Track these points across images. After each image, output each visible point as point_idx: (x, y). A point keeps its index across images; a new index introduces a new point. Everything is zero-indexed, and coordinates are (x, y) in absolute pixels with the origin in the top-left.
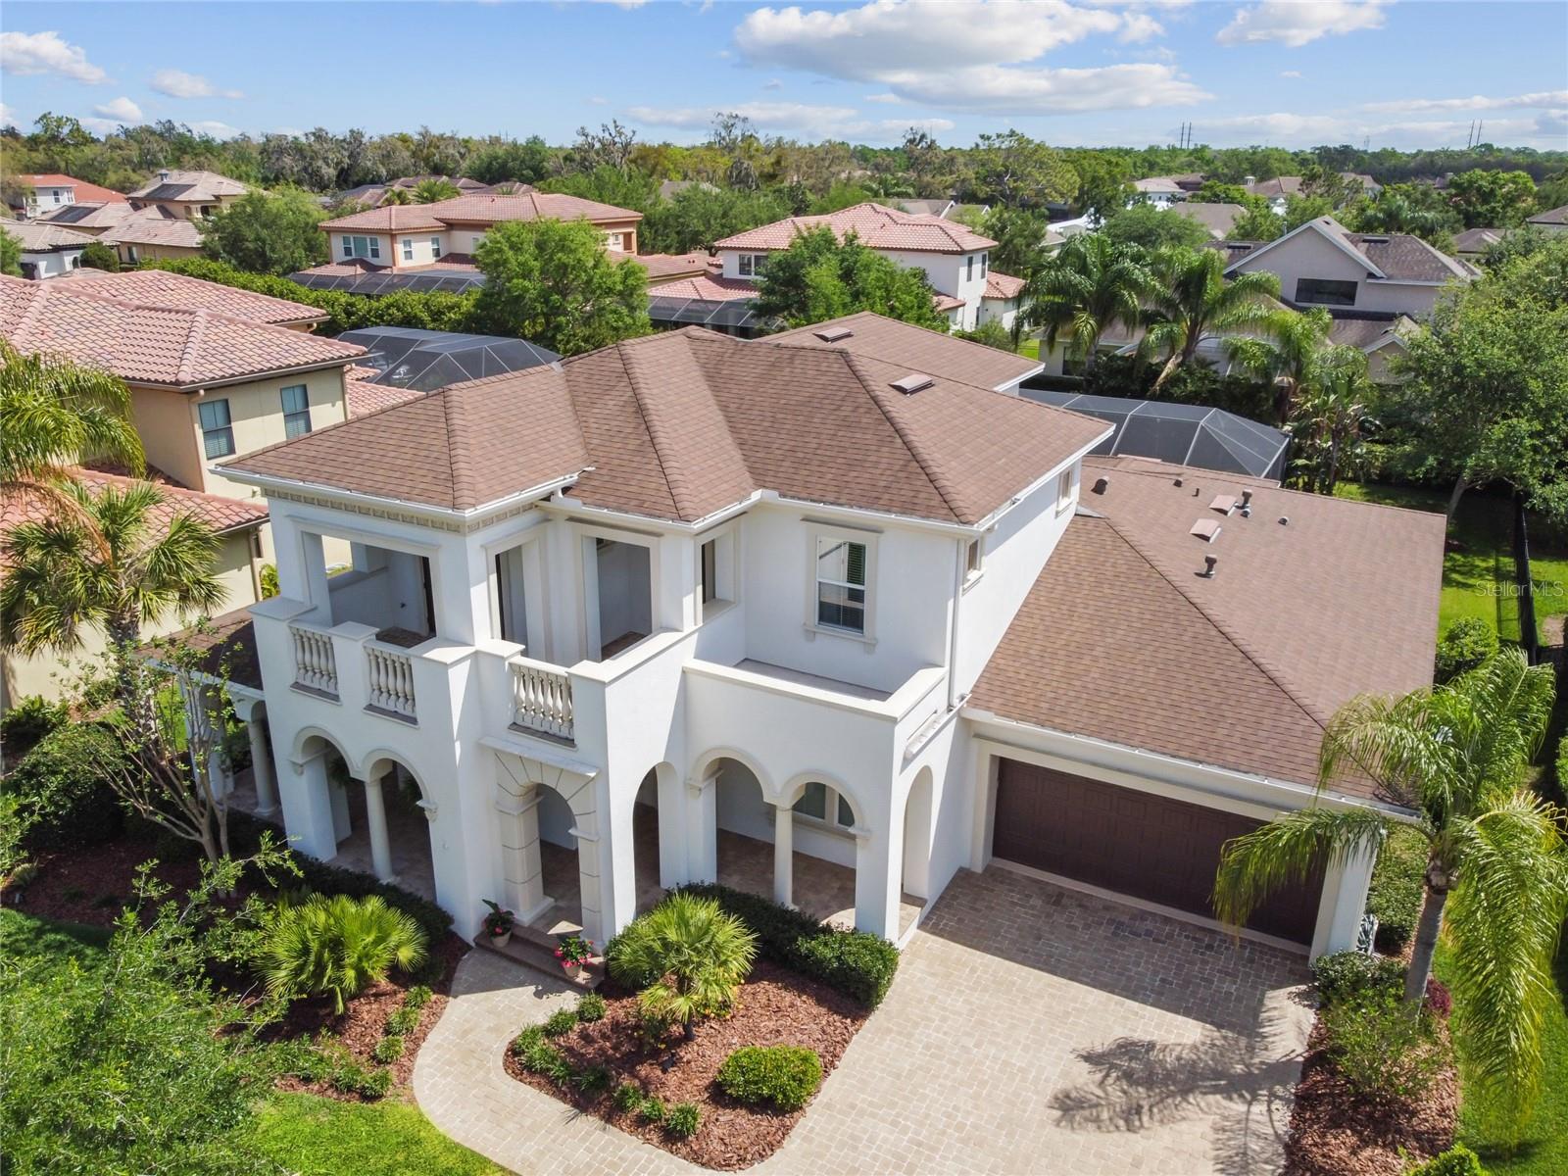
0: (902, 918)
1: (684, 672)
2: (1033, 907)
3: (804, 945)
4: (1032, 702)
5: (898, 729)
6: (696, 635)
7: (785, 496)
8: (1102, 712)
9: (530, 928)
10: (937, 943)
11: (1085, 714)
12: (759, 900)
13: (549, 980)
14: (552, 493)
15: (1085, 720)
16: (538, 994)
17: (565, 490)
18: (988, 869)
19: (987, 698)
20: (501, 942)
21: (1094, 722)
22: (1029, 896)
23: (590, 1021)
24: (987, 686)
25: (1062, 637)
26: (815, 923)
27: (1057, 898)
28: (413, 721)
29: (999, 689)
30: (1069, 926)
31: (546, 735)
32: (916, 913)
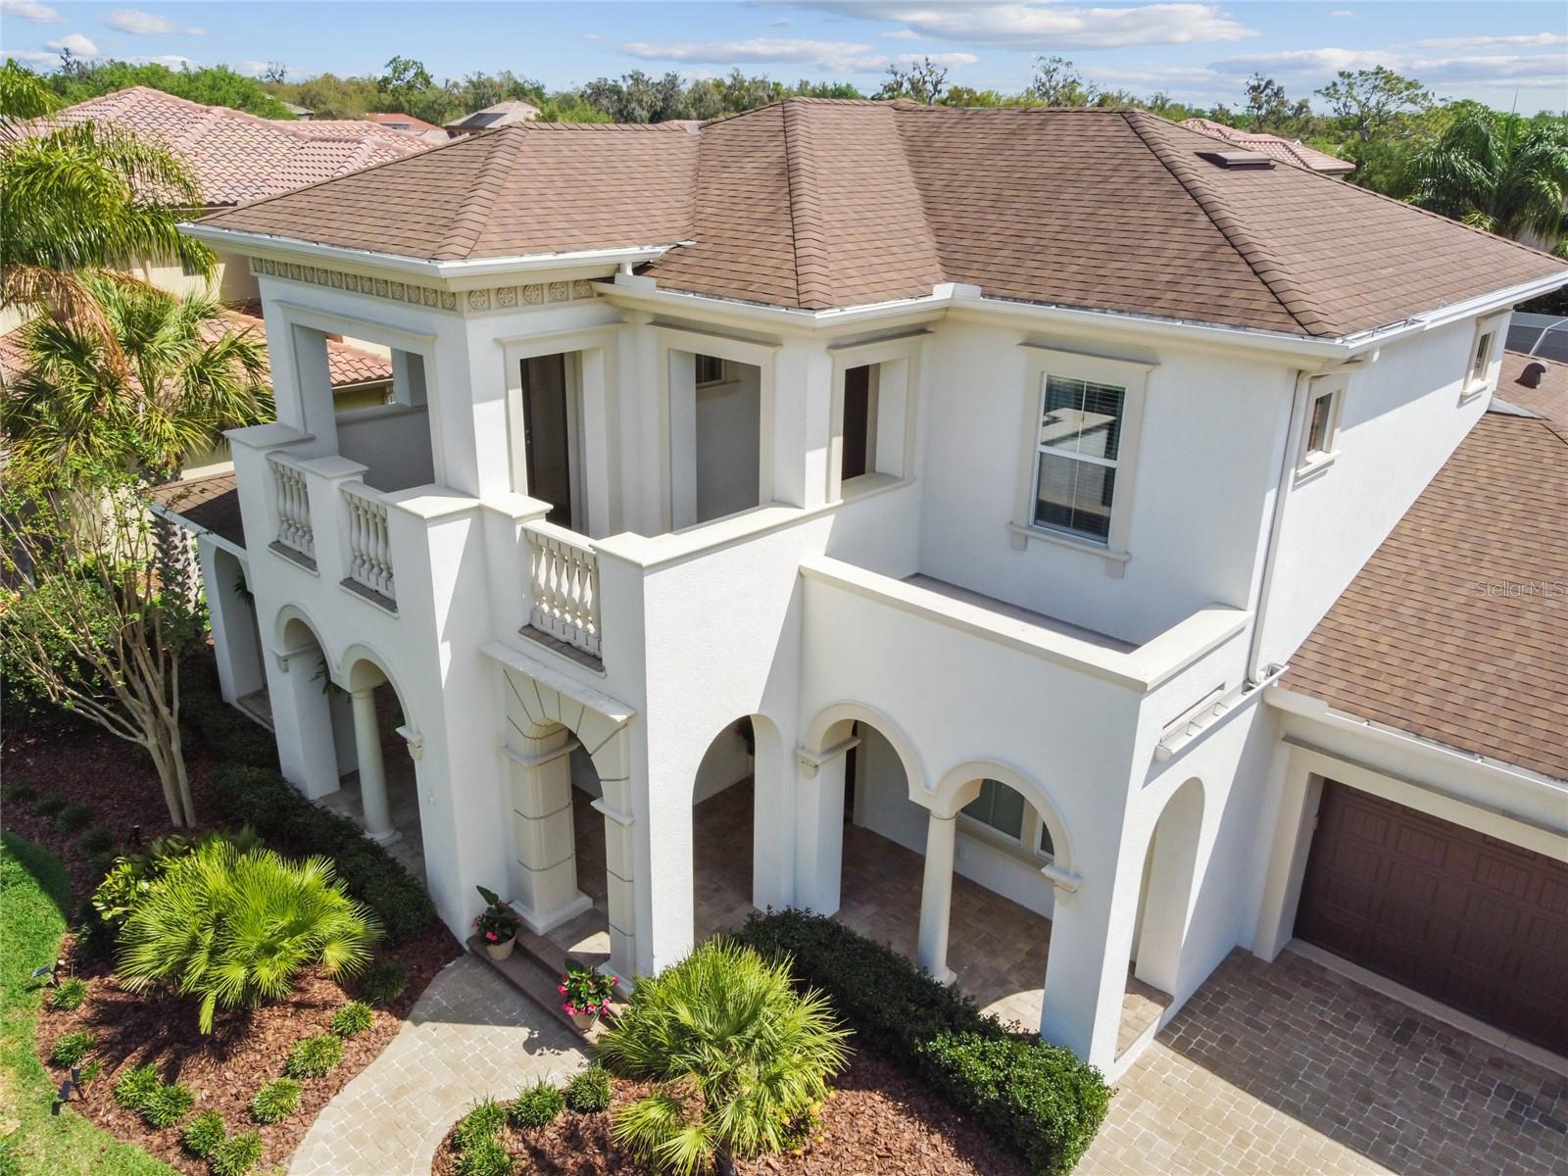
0: (1125, 1023)
1: (801, 575)
2: (1359, 1039)
3: (944, 1047)
4: (1400, 693)
5: (1147, 704)
6: (830, 519)
7: (991, 296)
8: (1536, 723)
9: (545, 937)
10: (1184, 1072)
11: (1503, 723)
12: (888, 956)
13: (552, 1025)
14: (619, 268)
15: (1503, 735)
16: (530, 1046)
17: (641, 269)
18: (1282, 955)
19: (1316, 677)
20: (500, 952)
21: (1522, 739)
22: (1352, 1017)
23: (583, 1111)
24: (1318, 658)
25: (1459, 590)
26: (971, 1013)
27: (1405, 1029)
28: (390, 604)
29: (1340, 665)
30: (1423, 1086)
31: (568, 648)
32: (1154, 1015)
